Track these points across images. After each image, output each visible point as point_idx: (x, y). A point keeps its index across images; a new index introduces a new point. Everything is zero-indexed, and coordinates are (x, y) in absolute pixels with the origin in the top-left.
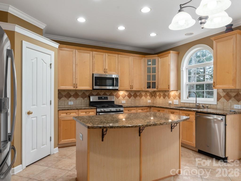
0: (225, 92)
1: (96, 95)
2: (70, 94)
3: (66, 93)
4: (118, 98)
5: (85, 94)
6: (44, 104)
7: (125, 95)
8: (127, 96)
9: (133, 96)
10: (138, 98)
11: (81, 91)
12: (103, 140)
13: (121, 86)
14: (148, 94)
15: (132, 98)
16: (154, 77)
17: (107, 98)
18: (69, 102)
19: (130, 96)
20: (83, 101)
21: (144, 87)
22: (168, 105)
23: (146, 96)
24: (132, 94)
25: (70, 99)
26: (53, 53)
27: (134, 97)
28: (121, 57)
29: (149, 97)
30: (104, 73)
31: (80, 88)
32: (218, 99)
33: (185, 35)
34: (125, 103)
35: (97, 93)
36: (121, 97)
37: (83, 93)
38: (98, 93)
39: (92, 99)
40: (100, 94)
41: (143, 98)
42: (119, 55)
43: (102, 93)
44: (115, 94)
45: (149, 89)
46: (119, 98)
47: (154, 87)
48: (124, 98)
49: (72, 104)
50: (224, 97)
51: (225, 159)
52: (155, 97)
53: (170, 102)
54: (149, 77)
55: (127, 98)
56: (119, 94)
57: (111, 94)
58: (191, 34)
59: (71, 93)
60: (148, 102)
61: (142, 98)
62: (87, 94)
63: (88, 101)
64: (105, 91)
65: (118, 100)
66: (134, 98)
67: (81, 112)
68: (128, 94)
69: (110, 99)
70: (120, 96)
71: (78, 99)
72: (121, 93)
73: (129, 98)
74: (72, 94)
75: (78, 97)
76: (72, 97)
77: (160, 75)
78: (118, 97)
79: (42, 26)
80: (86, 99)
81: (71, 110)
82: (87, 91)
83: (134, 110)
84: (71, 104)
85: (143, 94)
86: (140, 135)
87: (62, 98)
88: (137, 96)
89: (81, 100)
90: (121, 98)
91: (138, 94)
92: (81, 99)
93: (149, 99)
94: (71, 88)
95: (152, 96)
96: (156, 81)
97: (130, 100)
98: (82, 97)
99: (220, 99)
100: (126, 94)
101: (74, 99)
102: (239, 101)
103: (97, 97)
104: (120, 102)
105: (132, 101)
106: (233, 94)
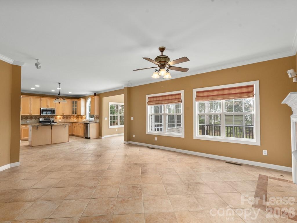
1: (43, 118)
2: (27, 117)
5: (37, 118)
10: (68, 119)
11: (34, 116)
12: (37, 130)
13: (57, 114)
14: (75, 117)
16: (76, 109)
17: (49, 119)
19: (64, 118)
20: (35, 120)
21: (71, 114)
22: (83, 122)
23: (73, 118)
24: (65, 117)
25: (28, 120)
29: (75, 118)
31: (33, 114)
34: (60, 121)
39: (41, 119)
40: (46, 117)
41: (72, 119)
43: (47, 117)
44: (55, 117)
45: (73, 115)
46: (57, 119)
47: (76, 113)
48: (60, 119)
49: (29, 122)
51: (89, 138)
52: (79, 118)
53: (83, 120)
54: (73, 109)
55: (62, 119)
57: (52, 117)
62: (38, 117)
63: (38, 121)
66: (66, 119)
69: (51, 120)
70: (57, 118)
72: (58, 117)
74: (29, 117)
75: (32, 119)
77: (78, 108)
78: (56, 118)
80: (37, 120)
82: (37, 116)
85: (72, 117)
86: (51, 129)
87: (23, 119)
88: (68, 118)
91: (69, 117)
94: (28, 115)
95: (77, 118)
96: (77, 111)
97: (64, 120)
98: (35, 119)
99: (95, 118)
100: (62, 117)
101: (30, 120)
102: (98, 119)
103: (44, 119)
104: (58, 121)
105: (65, 120)
106: (97, 117)
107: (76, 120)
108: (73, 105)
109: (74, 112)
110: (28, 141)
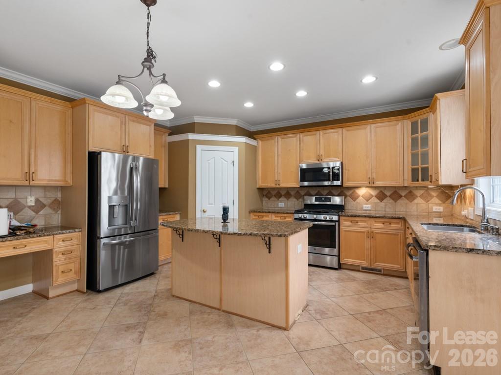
1: (314, 195)
2: (279, 193)
3: (276, 192)
4: (354, 201)
7: (371, 195)
8: (376, 196)
9: (390, 196)
10: (403, 201)
13: (348, 180)
15: (388, 201)
16: (425, 156)
17: (329, 200)
18: (279, 204)
19: (381, 196)
20: (297, 202)
21: (406, 179)
23: (427, 197)
24: (388, 194)
25: (280, 199)
26: (236, 149)
29: (436, 200)
30: (317, 162)
31: (283, 185)
34: (370, 209)
35: (317, 191)
36: (361, 198)
37: (296, 193)
38: (319, 191)
41: (419, 200)
42: (344, 129)
44: (349, 193)
45: (415, 183)
46: (358, 200)
48: (367, 201)
49: (283, 206)
55: (374, 200)
56: (357, 193)
57: (341, 192)
59: (281, 192)
60: (434, 210)
61: (416, 201)
65: (355, 203)
66: (391, 201)
68: (378, 194)
70: (358, 196)
71: (290, 199)
72: (362, 192)
73: (378, 201)
76: (283, 197)
78: (355, 198)
80: (299, 200)
84: (281, 206)
85: (418, 193)
87: (271, 197)
88: (401, 196)
89: (295, 201)
90: (360, 199)
91: (403, 194)
92: (295, 200)
93: (437, 205)
96: (429, 166)
97: (382, 204)
98: (296, 198)
100: (373, 193)
101: (285, 199)
103: (313, 198)
104: (359, 208)
105: (387, 207)
107: (440, 209)
108: (414, 142)
109: (418, 169)
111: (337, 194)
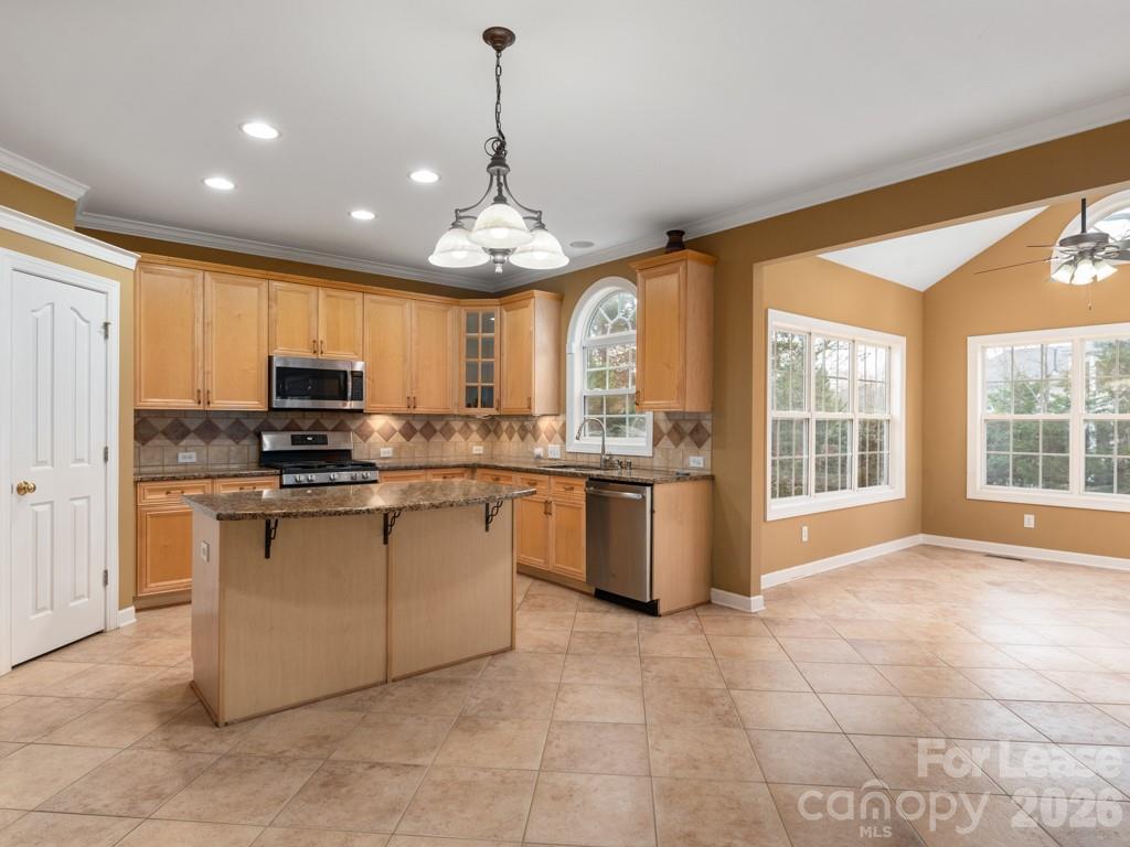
0: (670, 420)
1: (286, 429)
2: (182, 425)
3: (169, 421)
4: (365, 441)
5: (242, 426)
6: (81, 460)
7: (393, 429)
8: (400, 432)
9: (421, 431)
10: (437, 439)
11: (227, 414)
12: (267, 555)
13: (373, 400)
14: (474, 427)
15: (418, 439)
16: (488, 368)
17: (324, 440)
18: (180, 455)
19: (408, 432)
20: (234, 448)
21: (455, 402)
22: (532, 460)
23: (466, 432)
24: (418, 426)
25: (184, 443)
26: (114, 288)
27: (425, 437)
28: (373, 301)
29: (475, 437)
30: (310, 355)
31: (219, 404)
32: (656, 441)
33: (572, 245)
34: (390, 455)
35: (287, 421)
36: (376, 434)
37: (234, 423)
38: (292, 421)
39: (268, 442)
40: (300, 423)
41: (457, 438)
42: (367, 297)
43: (307, 423)
44: (355, 424)
45: (472, 411)
46: (371, 440)
47: (487, 404)
48: (387, 440)
49: (194, 460)
50: (669, 434)
51: (651, 609)
52: (497, 433)
53: (539, 451)
54: (471, 370)
55: (398, 438)
56: (369, 426)
57: (339, 424)
58: (589, 244)
59: (187, 422)
60: (475, 452)
61: (453, 439)
62: (252, 425)
63: (254, 449)
64: (318, 415)
65: (366, 445)
66: (423, 440)
67: (224, 486)
68: (404, 427)
69: (335, 442)
70: (372, 432)
71: (216, 442)
72: (378, 423)
73: (404, 440)
74: (193, 424)
75: (214, 438)
76: (192, 434)
77: (504, 362)
78: (365, 435)
79: (74, 191)
80: (246, 442)
81: (185, 479)
82: (249, 414)
83: (418, 476)
84: (188, 461)
85: (457, 425)
86: (386, 542)
87: (150, 438)
88: (435, 431)
89: (229, 446)
90: (375, 438)
91: (438, 426)
92: (230, 442)
93: (479, 444)
94: (188, 404)
95: (488, 432)
96: (495, 384)
97: (409, 445)
98: (231, 437)
99: (660, 439)
100: (396, 424)
101: (199, 442)
102: (699, 444)
103: (287, 436)
104: (373, 453)
105: (418, 451)
106: (688, 427)
107: (479, 451)
108: (471, 343)
109: (476, 388)
110: (186, 611)
111: (331, 427)
